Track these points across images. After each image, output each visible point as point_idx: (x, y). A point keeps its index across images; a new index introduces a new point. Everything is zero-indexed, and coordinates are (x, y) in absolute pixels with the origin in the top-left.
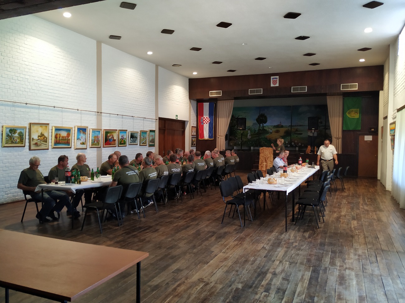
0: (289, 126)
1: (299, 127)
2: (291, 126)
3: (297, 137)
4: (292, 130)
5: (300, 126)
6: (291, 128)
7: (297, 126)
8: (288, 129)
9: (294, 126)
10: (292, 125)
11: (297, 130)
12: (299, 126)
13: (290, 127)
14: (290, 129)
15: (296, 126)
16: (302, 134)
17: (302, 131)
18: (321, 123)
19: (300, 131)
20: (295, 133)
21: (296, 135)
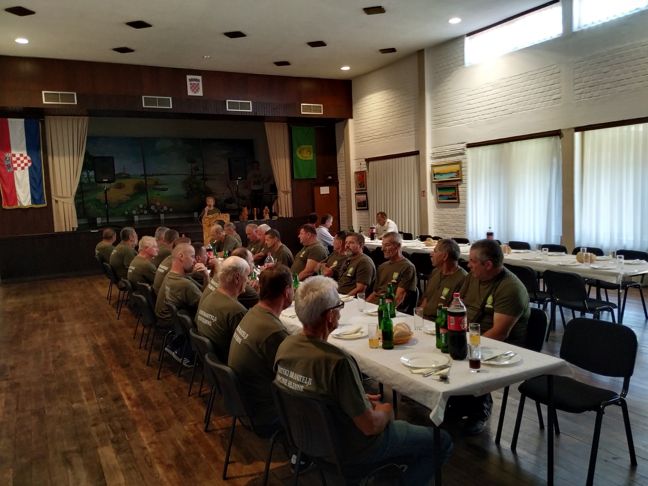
0: (141, 175)
1: (161, 178)
2: (145, 175)
3: (158, 194)
4: (148, 183)
6: (145, 179)
7: (157, 175)
8: (141, 182)
9: (150, 175)
10: (147, 173)
11: (157, 183)
12: (159, 175)
13: (144, 177)
14: (144, 181)
15: (153, 175)
16: (166, 189)
17: (166, 184)
18: (197, 169)
19: (164, 184)
20: (153, 188)
21: (156, 192)
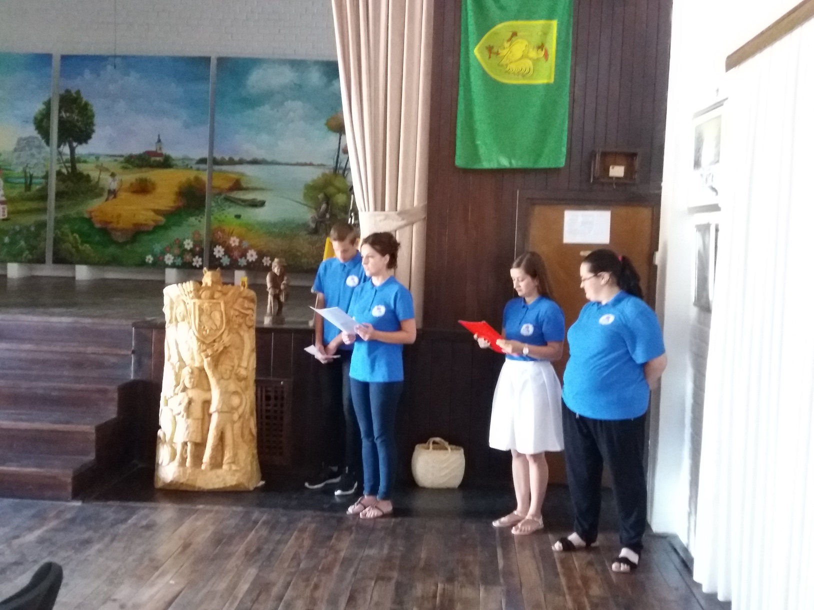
2: (211, 161)
3: (238, 217)
5: (255, 162)
6: (210, 171)
7: (241, 162)
8: (197, 179)
9: (222, 162)
12: (248, 163)
13: (206, 166)
14: (205, 177)
16: (262, 204)
17: (262, 189)
20: (227, 199)
21: (233, 211)
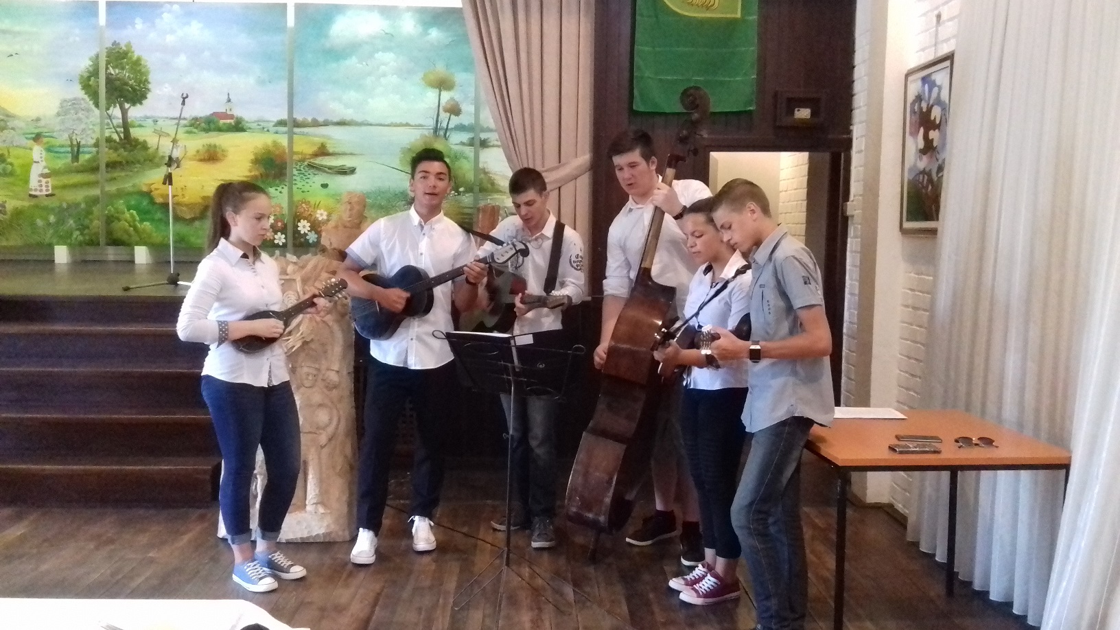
0: (281, 123)
3: (325, 186)
4: (296, 149)
5: (342, 123)
7: (326, 124)
8: (275, 144)
9: (304, 124)
13: (285, 129)
14: (285, 141)
16: (352, 171)
18: (455, 110)
19: (344, 154)
